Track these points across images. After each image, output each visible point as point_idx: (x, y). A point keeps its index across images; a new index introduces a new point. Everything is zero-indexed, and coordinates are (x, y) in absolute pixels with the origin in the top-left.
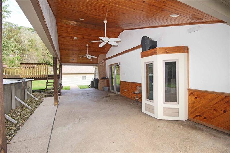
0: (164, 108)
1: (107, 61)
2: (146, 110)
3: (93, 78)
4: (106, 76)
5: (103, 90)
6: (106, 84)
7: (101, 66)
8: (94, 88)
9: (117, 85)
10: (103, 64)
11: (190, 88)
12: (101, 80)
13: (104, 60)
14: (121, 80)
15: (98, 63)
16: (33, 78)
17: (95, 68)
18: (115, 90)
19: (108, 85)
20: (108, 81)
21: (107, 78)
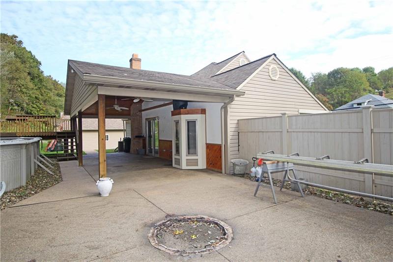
0: (187, 159)
1: (143, 112)
2: (175, 164)
3: (123, 138)
4: (142, 133)
5: (138, 154)
6: (142, 145)
7: (134, 119)
8: (125, 152)
9: (156, 148)
10: (138, 117)
11: (207, 142)
12: (134, 139)
13: (139, 111)
14: (160, 139)
15: (130, 115)
16: (40, 136)
17: (125, 122)
18: (153, 153)
19: (144, 147)
20: (144, 140)
21: (143, 137)
